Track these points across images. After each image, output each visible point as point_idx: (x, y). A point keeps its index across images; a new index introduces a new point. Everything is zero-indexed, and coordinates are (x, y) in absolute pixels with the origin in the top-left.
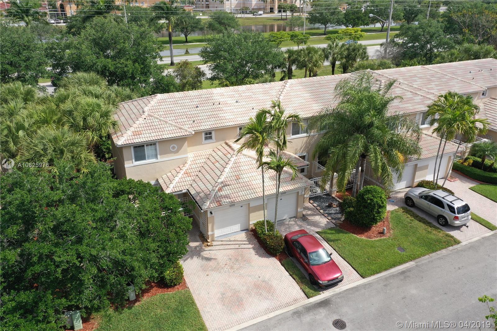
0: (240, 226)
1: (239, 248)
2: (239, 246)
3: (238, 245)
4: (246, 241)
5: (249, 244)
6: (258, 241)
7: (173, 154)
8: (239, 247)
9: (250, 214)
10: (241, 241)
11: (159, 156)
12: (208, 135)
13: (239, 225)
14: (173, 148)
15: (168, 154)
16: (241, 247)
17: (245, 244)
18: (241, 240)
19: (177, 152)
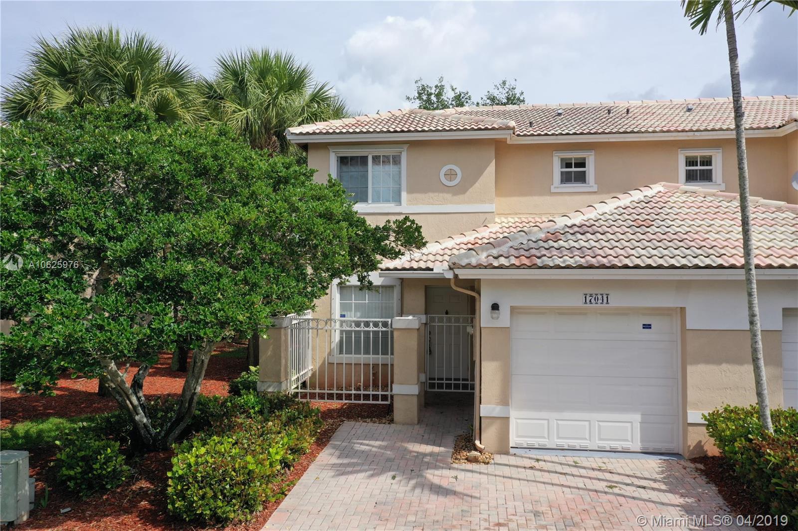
0: (637, 426)
1: (606, 493)
2: (611, 487)
3: (605, 484)
4: (655, 481)
5: (670, 491)
6: (720, 492)
7: (448, 196)
8: (607, 490)
9: (690, 369)
10: (628, 476)
11: (404, 195)
12: (573, 169)
13: (637, 418)
14: (451, 175)
15: (433, 191)
16: (616, 490)
17: (644, 488)
18: (631, 473)
19: (461, 189)
